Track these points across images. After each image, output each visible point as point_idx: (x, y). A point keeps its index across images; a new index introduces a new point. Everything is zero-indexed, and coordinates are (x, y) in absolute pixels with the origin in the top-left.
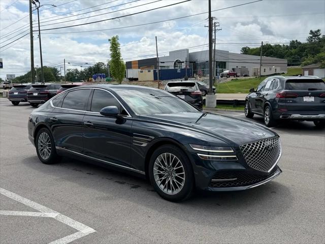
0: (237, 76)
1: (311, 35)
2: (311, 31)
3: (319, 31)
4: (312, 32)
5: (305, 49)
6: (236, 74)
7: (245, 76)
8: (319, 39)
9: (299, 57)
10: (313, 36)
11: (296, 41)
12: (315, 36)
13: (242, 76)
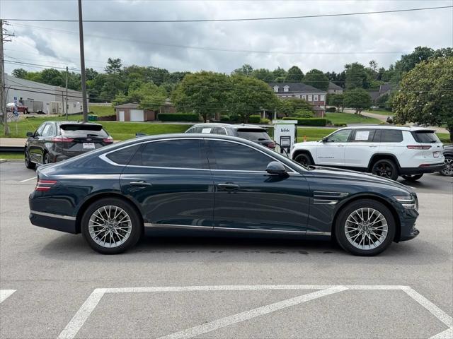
0: (28, 113)
1: (110, 65)
2: (110, 59)
3: (118, 60)
4: (110, 61)
5: (104, 82)
6: (26, 109)
7: (41, 113)
8: (119, 70)
9: (97, 91)
10: (113, 66)
11: (92, 69)
12: (116, 66)
13: (34, 112)
